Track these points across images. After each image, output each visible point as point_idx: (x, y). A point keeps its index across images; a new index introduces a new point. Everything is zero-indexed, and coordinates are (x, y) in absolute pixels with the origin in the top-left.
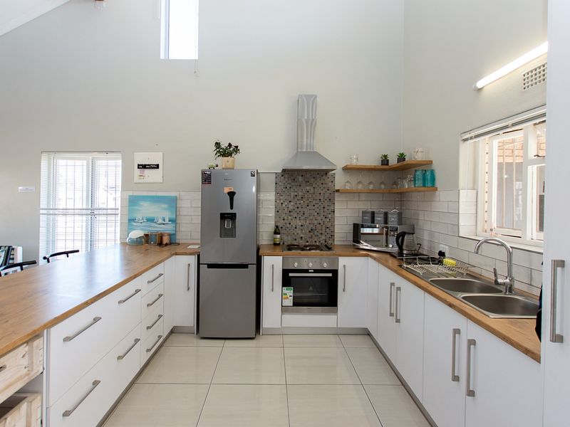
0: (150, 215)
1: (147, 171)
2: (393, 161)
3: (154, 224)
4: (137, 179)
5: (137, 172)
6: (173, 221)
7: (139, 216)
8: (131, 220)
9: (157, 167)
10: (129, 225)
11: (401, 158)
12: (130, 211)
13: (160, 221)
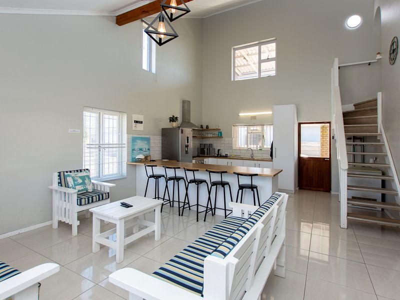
0: (141, 147)
1: (138, 124)
2: (205, 127)
3: (142, 152)
4: (134, 128)
5: (134, 124)
6: (149, 149)
7: (136, 148)
8: (133, 150)
9: (142, 123)
10: (133, 152)
11: (207, 127)
12: (133, 145)
13: (145, 150)
